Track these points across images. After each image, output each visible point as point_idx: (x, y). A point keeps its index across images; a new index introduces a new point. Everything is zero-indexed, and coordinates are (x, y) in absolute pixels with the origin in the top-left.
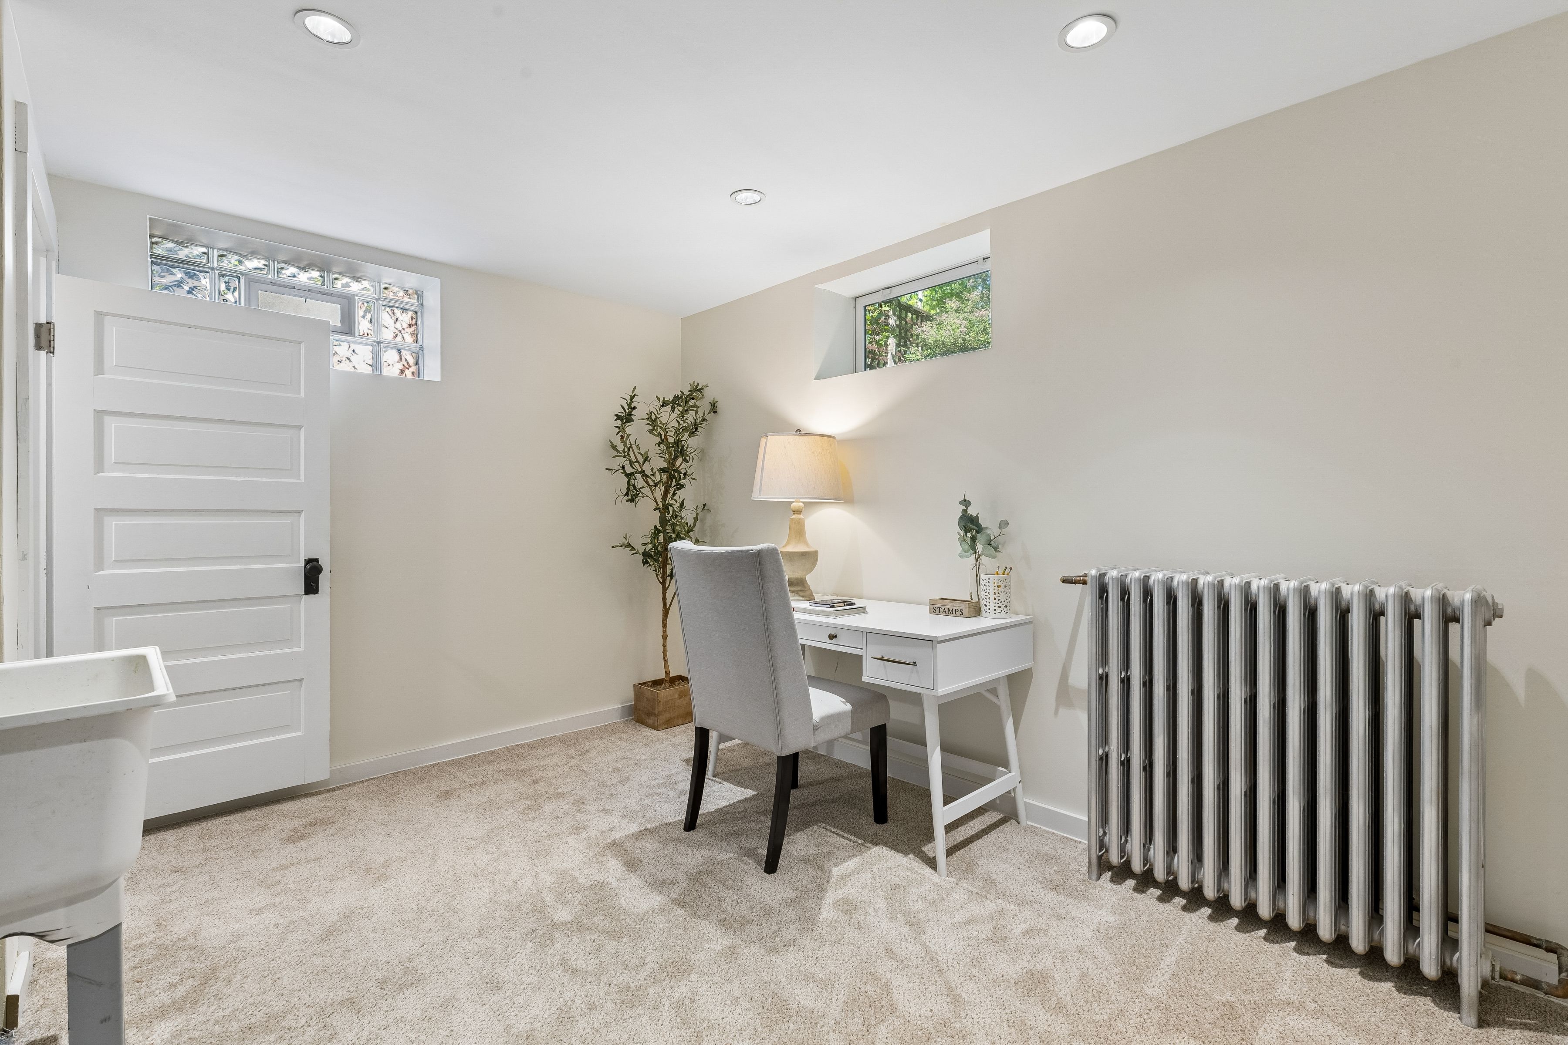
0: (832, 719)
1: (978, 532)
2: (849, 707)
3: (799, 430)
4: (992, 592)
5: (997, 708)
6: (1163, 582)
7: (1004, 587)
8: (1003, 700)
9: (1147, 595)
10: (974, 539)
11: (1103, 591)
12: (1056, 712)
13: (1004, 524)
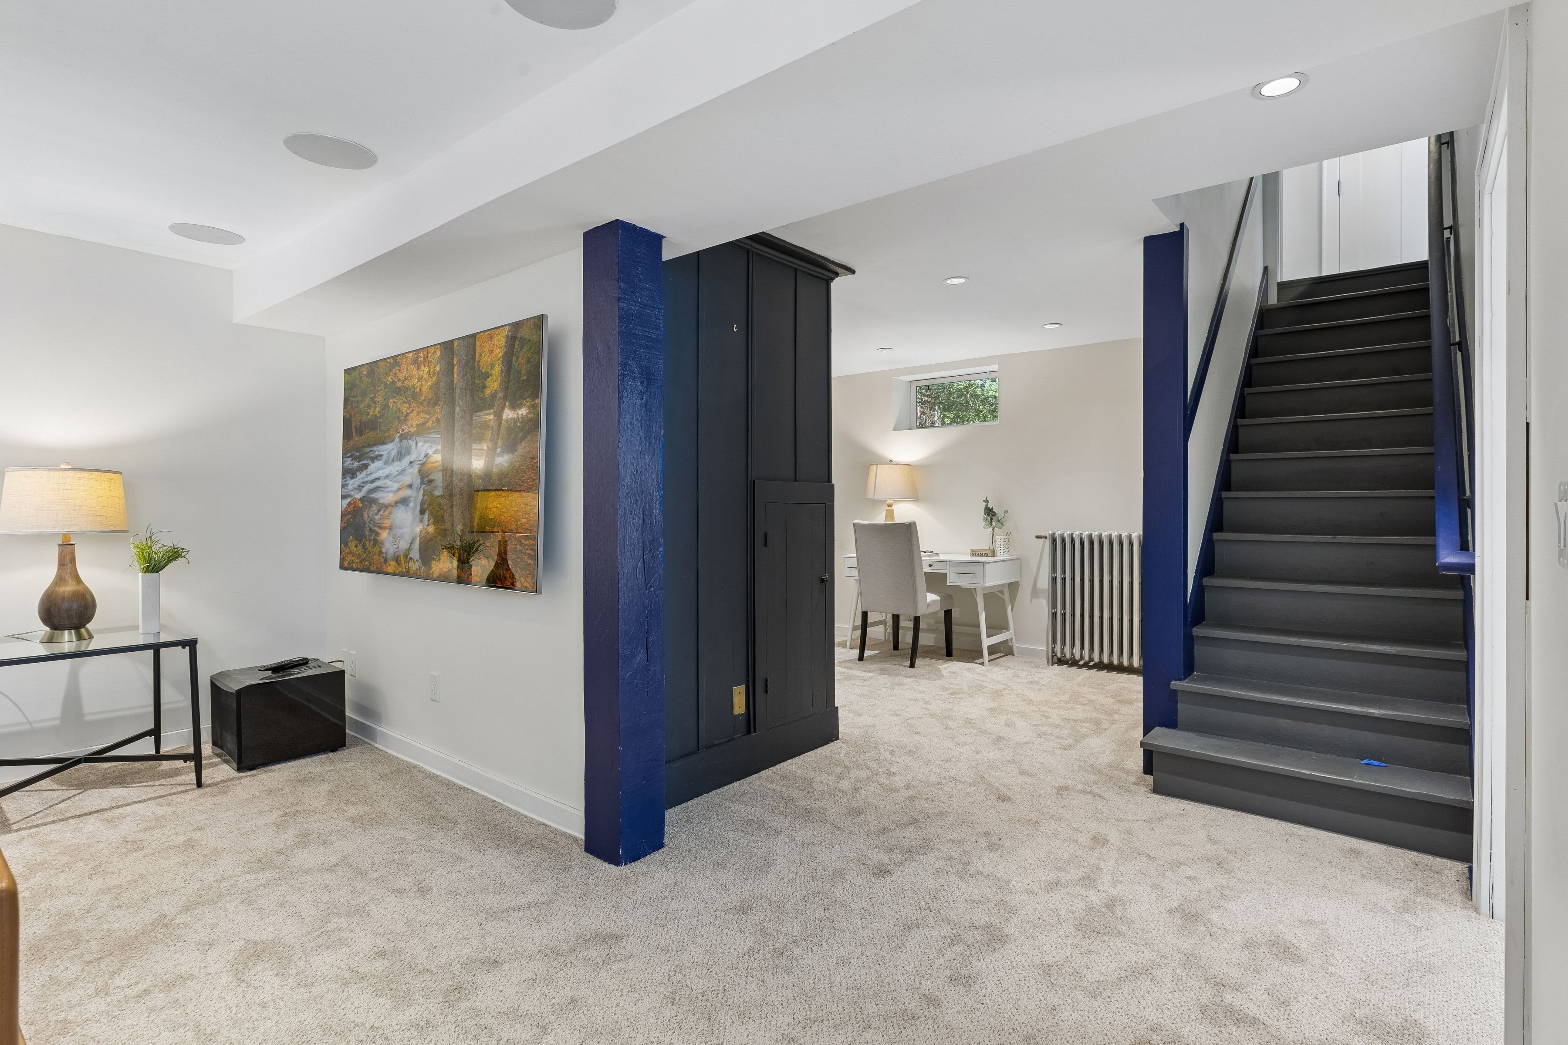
0: (934, 602)
1: (993, 516)
2: (939, 598)
3: (891, 461)
4: (1002, 544)
5: (1003, 600)
6: (1079, 535)
7: (1007, 542)
8: (1006, 596)
9: (1072, 541)
10: (991, 519)
11: (1054, 540)
12: (1031, 602)
13: (1006, 512)
